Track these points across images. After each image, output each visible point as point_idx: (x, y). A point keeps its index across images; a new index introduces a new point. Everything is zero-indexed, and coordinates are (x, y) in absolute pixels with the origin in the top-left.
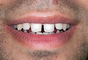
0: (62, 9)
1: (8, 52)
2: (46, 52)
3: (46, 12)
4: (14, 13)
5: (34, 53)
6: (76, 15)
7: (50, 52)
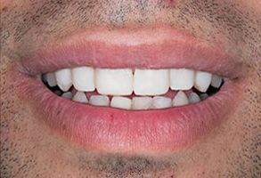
0: (188, 22)
1: (23, 157)
2: (135, 158)
3: (136, 30)
4: (41, 32)
5: (99, 162)
6: (237, 43)
7: (150, 160)
